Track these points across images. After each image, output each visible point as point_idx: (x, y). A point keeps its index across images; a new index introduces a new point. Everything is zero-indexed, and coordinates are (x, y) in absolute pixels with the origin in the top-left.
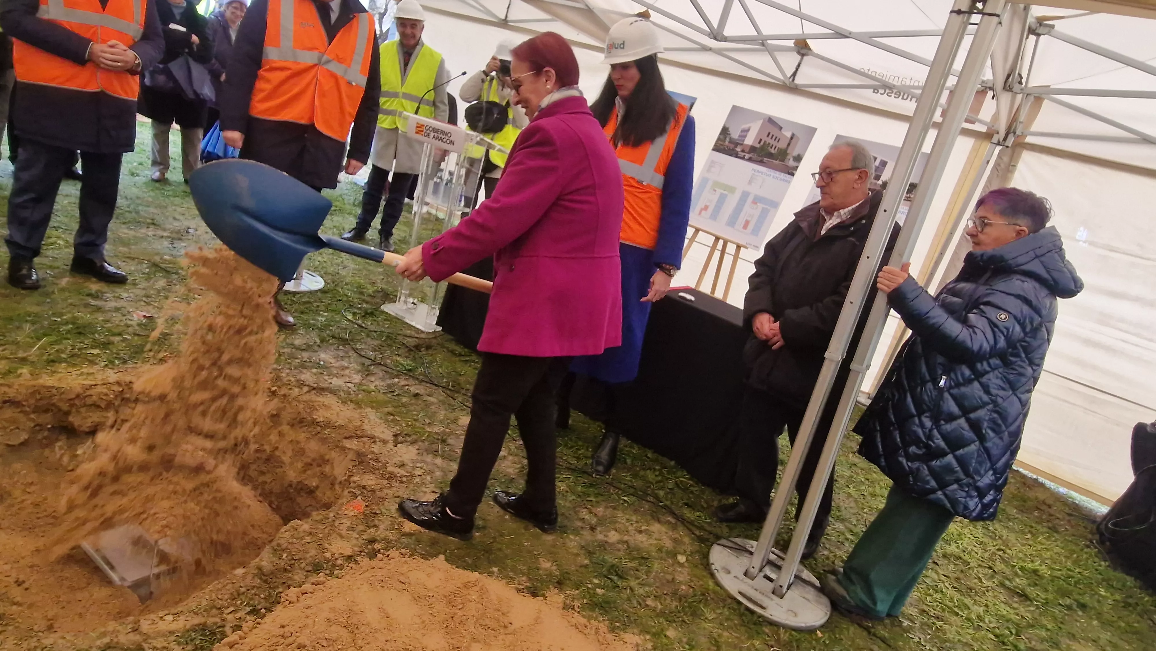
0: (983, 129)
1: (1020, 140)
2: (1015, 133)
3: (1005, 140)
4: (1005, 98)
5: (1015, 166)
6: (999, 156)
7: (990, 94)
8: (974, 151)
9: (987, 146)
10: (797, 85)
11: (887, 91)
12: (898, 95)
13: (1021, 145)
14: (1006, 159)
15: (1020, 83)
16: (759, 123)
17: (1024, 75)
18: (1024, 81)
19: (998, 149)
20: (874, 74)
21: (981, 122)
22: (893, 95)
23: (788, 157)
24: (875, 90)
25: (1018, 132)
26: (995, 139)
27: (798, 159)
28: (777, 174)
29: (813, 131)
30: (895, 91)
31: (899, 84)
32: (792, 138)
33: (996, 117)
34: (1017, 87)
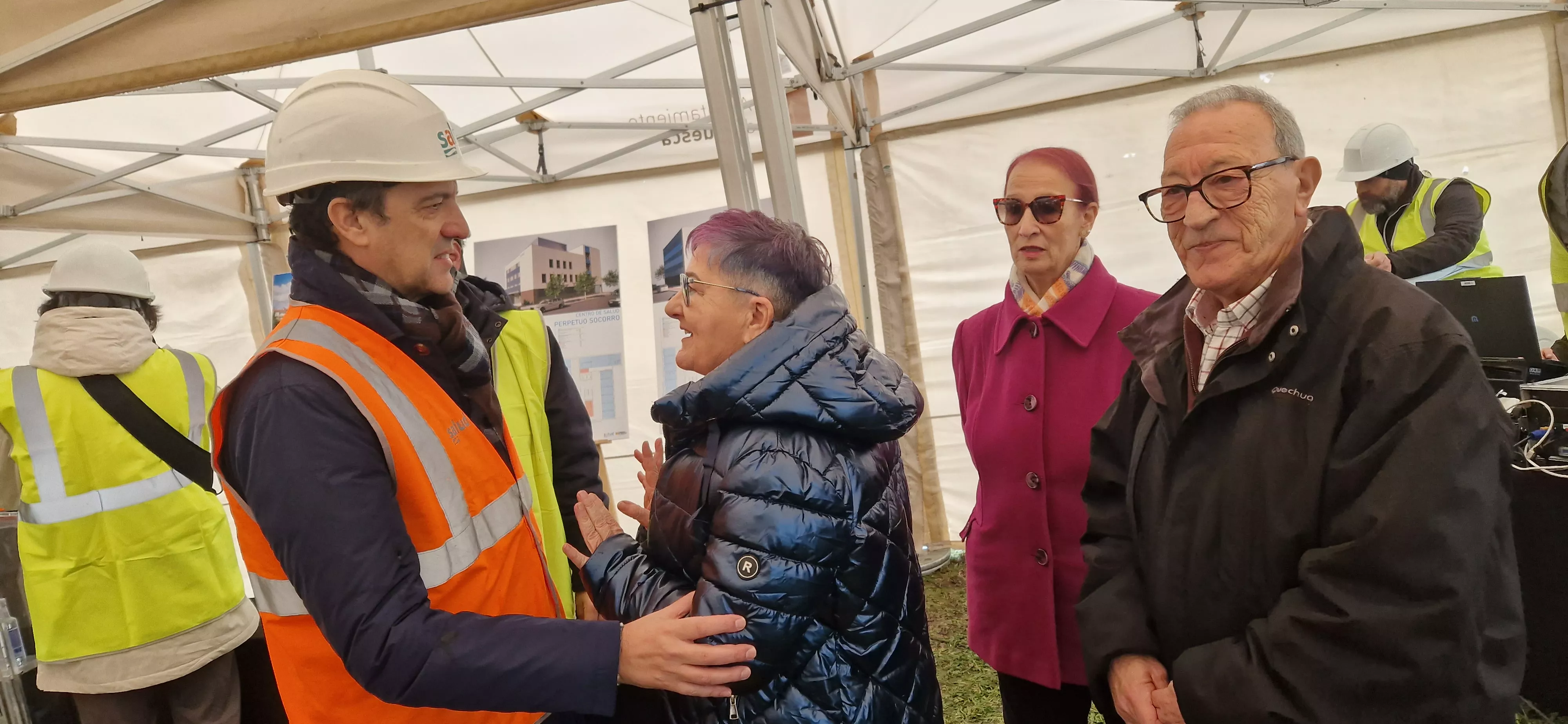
0: (826, 136)
1: (876, 132)
2: (865, 126)
3: (858, 139)
4: (830, 89)
5: (888, 167)
6: (865, 163)
7: (809, 93)
8: (832, 169)
9: (842, 156)
10: (554, 177)
11: (682, 136)
12: (698, 134)
13: (881, 138)
14: (873, 162)
15: (837, 65)
16: (528, 253)
17: (836, 53)
18: (840, 61)
19: (857, 154)
20: (651, 121)
21: (818, 128)
22: (691, 138)
23: (597, 283)
24: (665, 141)
25: (869, 123)
26: (847, 144)
27: (613, 278)
28: (595, 314)
29: (611, 231)
30: (691, 132)
31: (691, 121)
32: (587, 254)
33: (831, 115)
34: (836, 73)
